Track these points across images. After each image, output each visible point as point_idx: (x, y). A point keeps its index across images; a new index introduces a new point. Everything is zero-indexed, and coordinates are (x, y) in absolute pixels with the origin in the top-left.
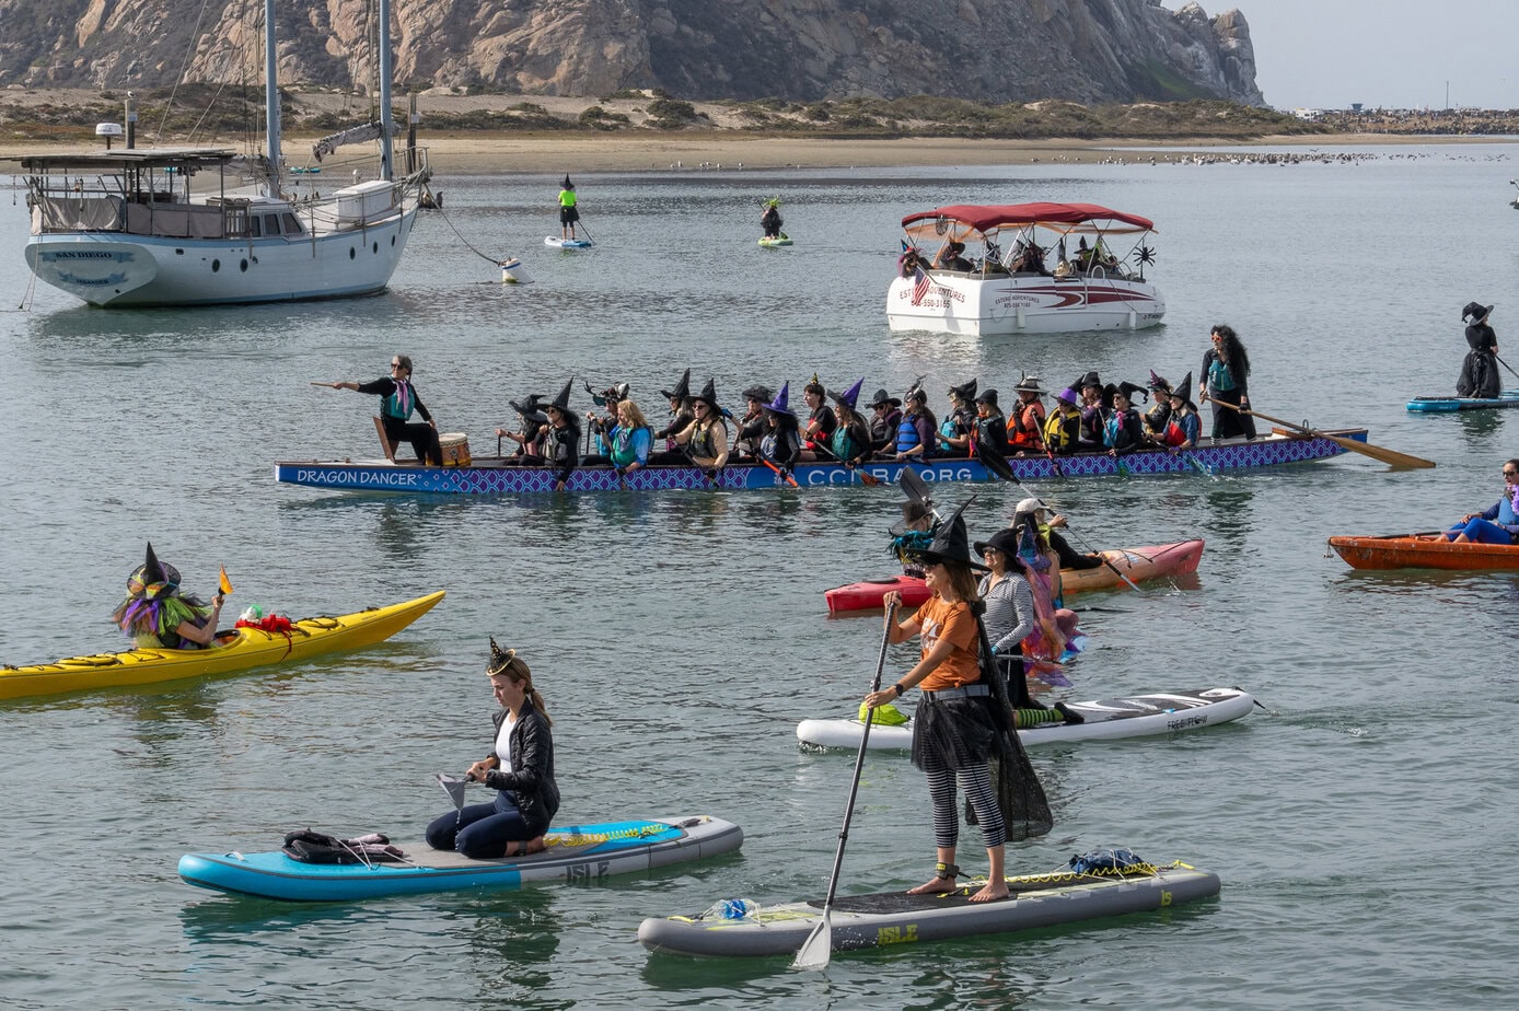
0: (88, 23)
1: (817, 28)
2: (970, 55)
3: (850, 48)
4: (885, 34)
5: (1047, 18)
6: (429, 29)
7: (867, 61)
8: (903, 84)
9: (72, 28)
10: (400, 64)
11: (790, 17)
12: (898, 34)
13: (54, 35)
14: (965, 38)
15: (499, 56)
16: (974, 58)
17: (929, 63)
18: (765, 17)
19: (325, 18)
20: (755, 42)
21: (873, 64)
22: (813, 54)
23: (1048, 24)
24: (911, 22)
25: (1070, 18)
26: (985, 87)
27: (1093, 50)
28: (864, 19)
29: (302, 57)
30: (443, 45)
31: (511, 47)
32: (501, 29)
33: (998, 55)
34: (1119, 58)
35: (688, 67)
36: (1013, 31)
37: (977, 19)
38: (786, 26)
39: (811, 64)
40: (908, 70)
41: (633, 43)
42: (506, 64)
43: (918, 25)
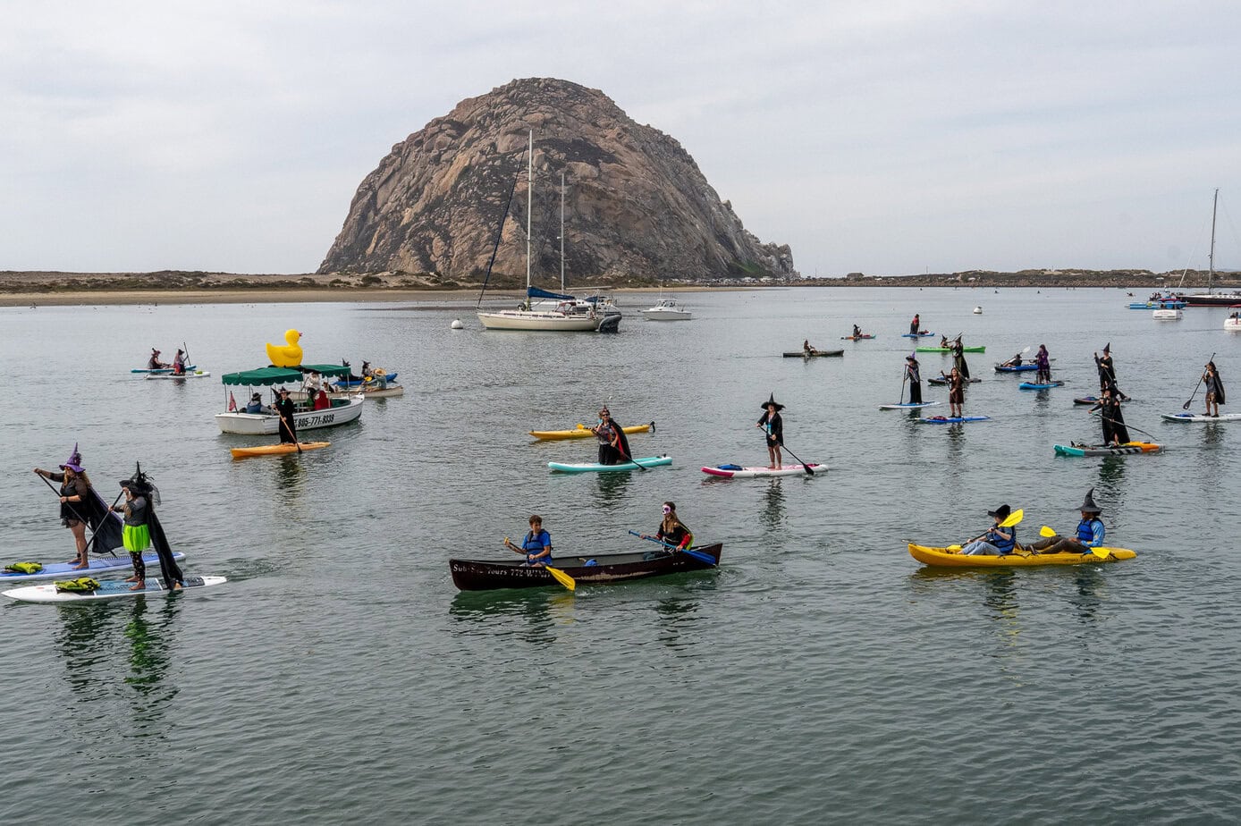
0: (369, 250)
1: (605, 250)
2: (660, 260)
3: (617, 258)
4: (629, 252)
6: (463, 251)
7: (622, 261)
8: (634, 270)
9: (364, 252)
10: (453, 263)
11: (595, 247)
12: (634, 253)
14: (660, 254)
15: (486, 261)
16: (662, 261)
17: (644, 263)
18: (586, 247)
19: (431, 248)
20: (581, 256)
21: (624, 263)
22: (602, 260)
23: (696, 249)
24: (639, 249)
25: (705, 247)
26: (665, 270)
27: (715, 258)
28: (622, 248)
29: (421, 261)
30: (467, 257)
31: (490, 258)
32: (488, 252)
33: (672, 260)
34: (725, 261)
35: (555, 265)
36: (678, 252)
37: (666, 248)
38: (594, 250)
39: (601, 264)
40: (637, 265)
42: (488, 263)
43: (642, 250)
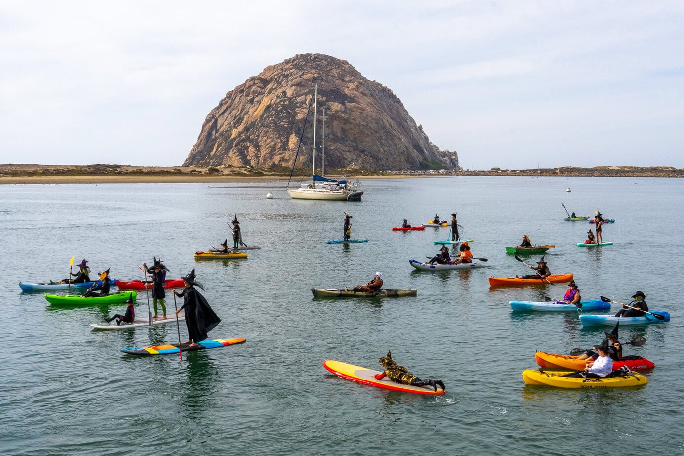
0: (212, 153)
1: (348, 154)
2: (381, 160)
3: (355, 158)
4: (362, 155)
5: (401, 152)
6: (266, 154)
7: (358, 160)
8: (365, 165)
9: (210, 154)
10: (260, 161)
11: (342, 152)
12: (365, 155)
13: (206, 155)
14: (380, 156)
15: (279, 160)
17: (371, 161)
18: (337, 152)
19: (248, 152)
20: (334, 157)
21: (359, 162)
22: (346, 159)
25: (407, 152)
26: (383, 166)
27: (412, 159)
28: (358, 152)
29: (242, 160)
30: (268, 157)
31: (281, 158)
32: (280, 154)
33: (387, 159)
34: (418, 160)
36: (391, 155)
37: (383, 152)
38: (342, 153)
39: (346, 161)
40: (367, 162)
41: (306, 157)
42: (280, 161)
43: (370, 154)
